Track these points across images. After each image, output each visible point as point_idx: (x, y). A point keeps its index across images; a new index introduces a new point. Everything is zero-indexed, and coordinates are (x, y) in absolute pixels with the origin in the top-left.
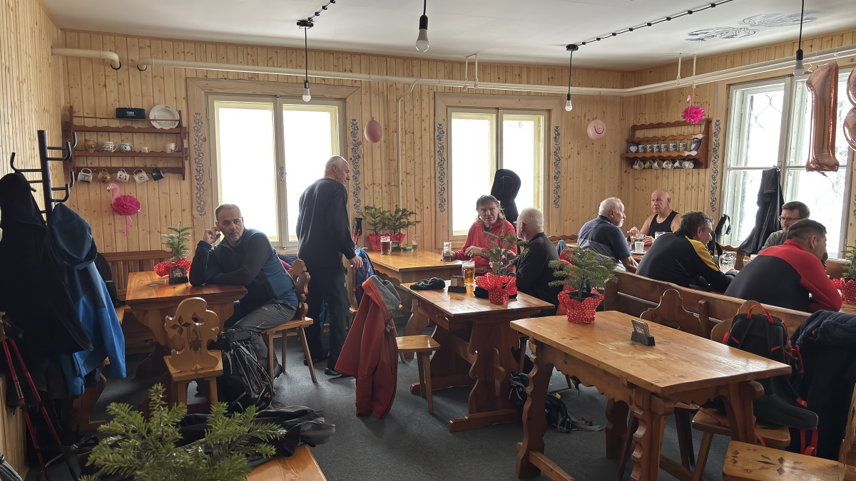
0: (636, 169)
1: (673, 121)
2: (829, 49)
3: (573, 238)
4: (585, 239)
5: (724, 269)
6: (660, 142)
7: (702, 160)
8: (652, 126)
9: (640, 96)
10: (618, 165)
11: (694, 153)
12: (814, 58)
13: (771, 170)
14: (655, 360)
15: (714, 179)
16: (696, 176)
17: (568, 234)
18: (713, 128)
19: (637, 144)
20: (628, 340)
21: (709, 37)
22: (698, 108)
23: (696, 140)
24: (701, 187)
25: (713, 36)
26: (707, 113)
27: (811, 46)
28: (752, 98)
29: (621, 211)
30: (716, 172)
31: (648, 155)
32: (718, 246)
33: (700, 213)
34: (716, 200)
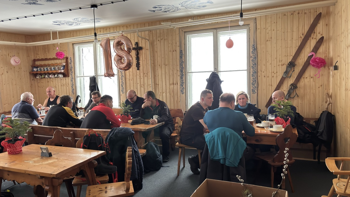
0: (38, 78)
1: (52, 58)
2: (106, 33)
3: (10, 113)
4: (15, 112)
5: (80, 117)
6: (47, 67)
7: (66, 74)
8: (42, 60)
9: (36, 46)
10: (29, 77)
11: (63, 71)
12: (101, 36)
13: (93, 77)
14: (52, 163)
15: (72, 81)
16: (64, 80)
17: (7, 111)
18: (69, 61)
19: (37, 67)
20: (39, 156)
21: (62, 24)
22: (62, 52)
23: (63, 66)
24: (67, 85)
25: (64, 24)
26: (66, 54)
27: (100, 31)
28: (82, 49)
29: (32, 98)
30: (72, 78)
31: (43, 72)
32: (77, 108)
33: (68, 96)
34: (74, 90)
